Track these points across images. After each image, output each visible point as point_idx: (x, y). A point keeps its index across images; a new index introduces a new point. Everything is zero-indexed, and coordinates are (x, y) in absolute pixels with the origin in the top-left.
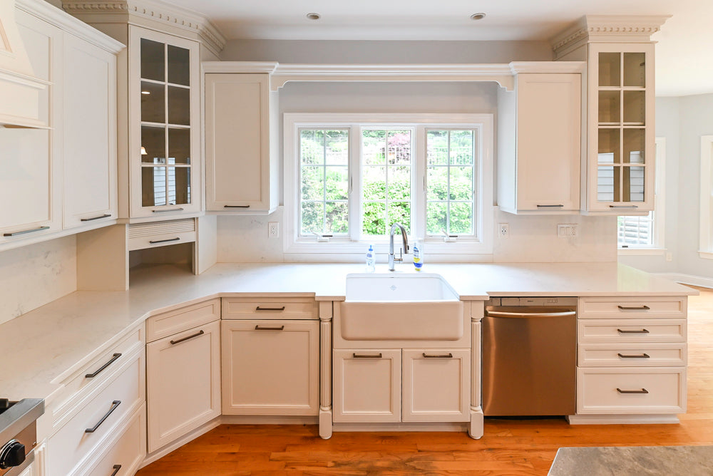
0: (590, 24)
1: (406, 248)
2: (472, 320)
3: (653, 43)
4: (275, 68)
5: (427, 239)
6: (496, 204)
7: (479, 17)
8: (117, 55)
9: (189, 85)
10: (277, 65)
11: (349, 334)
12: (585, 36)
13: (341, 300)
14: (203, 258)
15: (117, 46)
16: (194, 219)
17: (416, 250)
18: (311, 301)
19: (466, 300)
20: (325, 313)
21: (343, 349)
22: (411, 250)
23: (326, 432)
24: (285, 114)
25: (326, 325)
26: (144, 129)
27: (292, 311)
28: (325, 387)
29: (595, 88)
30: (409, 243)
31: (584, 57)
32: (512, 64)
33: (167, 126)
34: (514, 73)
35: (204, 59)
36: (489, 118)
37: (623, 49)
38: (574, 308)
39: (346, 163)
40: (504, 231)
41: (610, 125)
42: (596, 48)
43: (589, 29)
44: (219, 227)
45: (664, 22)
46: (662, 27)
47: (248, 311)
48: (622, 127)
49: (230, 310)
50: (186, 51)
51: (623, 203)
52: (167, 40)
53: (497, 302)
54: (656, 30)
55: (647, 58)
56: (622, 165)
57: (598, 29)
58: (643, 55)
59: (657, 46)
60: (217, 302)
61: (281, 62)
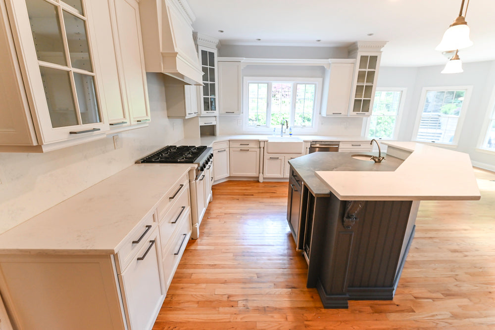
0: (359, 45)
1: (287, 127)
2: (307, 148)
3: (381, 52)
4: (244, 60)
5: (295, 127)
6: (320, 114)
7: (319, 41)
9: (214, 66)
10: (244, 59)
11: (269, 151)
12: (357, 49)
13: (267, 141)
14: (218, 131)
16: (215, 116)
17: (290, 129)
18: (258, 142)
19: (305, 142)
20: (262, 145)
21: (267, 156)
22: (289, 128)
23: (261, 180)
24: (244, 77)
25: (262, 149)
26: (203, 83)
27: (252, 145)
28: (261, 168)
29: (357, 70)
30: (288, 125)
31: (355, 58)
32: (329, 60)
33: (209, 82)
34: (330, 62)
35: (219, 56)
36: (321, 79)
37: (369, 54)
38: (338, 145)
39: (266, 97)
40: (322, 124)
41: (361, 84)
42: (360, 54)
43: (358, 46)
45: (386, 44)
46: (385, 46)
47: (238, 145)
48: (365, 85)
49: (233, 145)
50: (213, 53)
51: (361, 112)
52: (208, 50)
53: (314, 143)
54: (383, 46)
55: (378, 58)
56: (363, 99)
57: (362, 46)
58: (377, 57)
59: (382, 53)
60: (228, 142)
61: (246, 57)
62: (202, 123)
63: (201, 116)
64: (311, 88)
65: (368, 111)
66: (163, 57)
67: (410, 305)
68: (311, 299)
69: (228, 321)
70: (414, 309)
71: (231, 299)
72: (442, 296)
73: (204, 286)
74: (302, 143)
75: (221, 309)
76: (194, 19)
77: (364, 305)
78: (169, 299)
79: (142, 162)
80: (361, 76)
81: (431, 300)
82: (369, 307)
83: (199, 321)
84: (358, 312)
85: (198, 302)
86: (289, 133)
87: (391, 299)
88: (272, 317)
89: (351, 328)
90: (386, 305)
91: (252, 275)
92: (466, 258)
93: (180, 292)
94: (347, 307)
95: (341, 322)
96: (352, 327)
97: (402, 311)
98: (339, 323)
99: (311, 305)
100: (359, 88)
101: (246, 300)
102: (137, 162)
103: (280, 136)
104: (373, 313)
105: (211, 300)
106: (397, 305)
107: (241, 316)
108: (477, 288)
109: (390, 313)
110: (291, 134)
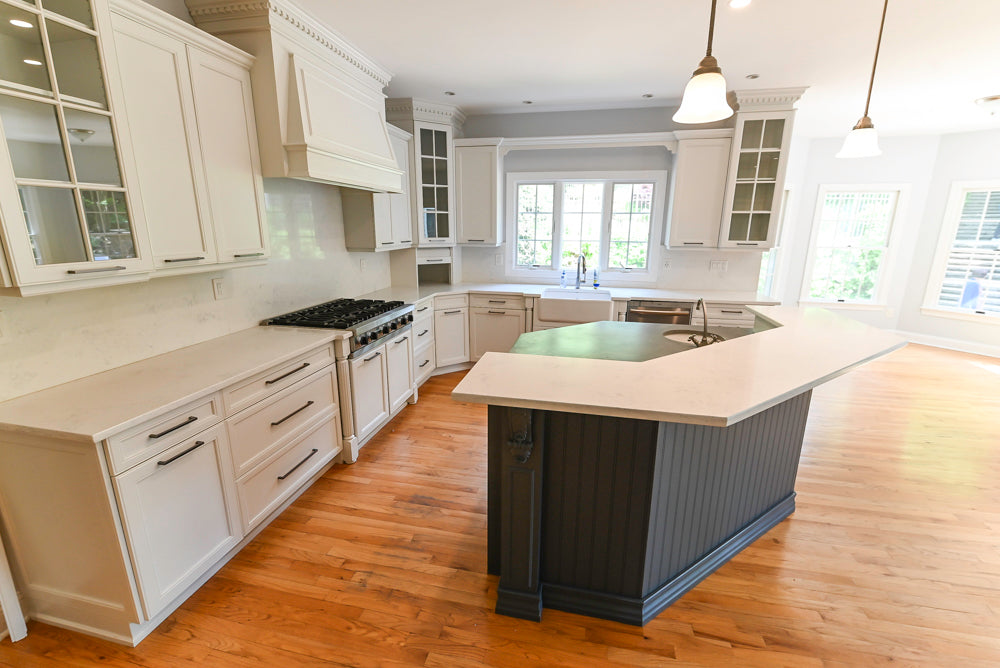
0: (739, 98)
3: (793, 110)
4: (501, 142)
6: (663, 244)
7: (649, 96)
8: (408, 141)
9: (446, 157)
10: (503, 139)
11: (543, 318)
13: (538, 297)
14: (456, 275)
15: (408, 135)
16: (450, 248)
17: (595, 274)
18: (522, 297)
19: (617, 301)
20: (529, 304)
21: (538, 326)
24: (508, 174)
25: (529, 312)
26: (424, 188)
27: (510, 304)
29: (738, 150)
31: (732, 126)
32: (675, 133)
33: (435, 186)
34: (678, 138)
35: (456, 137)
36: (664, 173)
37: (765, 117)
38: (689, 310)
39: (551, 211)
41: (745, 181)
42: (742, 117)
44: (463, 257)
45: (804, 92)
46: (803, 96)
47: (484, 303)
48: (756, 182)
49: (477, 302)
50: (445, 133)
51: (748, 242)
52: (434, 127)
53: (637, 304)
54: (798, 98)
55: (786, 123)
56: (752, 212)
57: (747, 101)
58: (782, 122)
59: (797, 112)
60: (467, 296)
61: (505, 137)
62: (422, 259)
63: (420, 246)
64: (644, 192)
65: (765, 239)
66: (288, 152)
67: (672, 643)
68: (482, 593)
69: (321, 598)
70: (676, 654)
71: (347, 566)
72: (762, 642)
73: (317, 538)
74: (609, 303)
75: (322, 579)
76: (387, 79)
77: (576, 624)
78: (255, 548)
79: (270, 324)
80: (746, 164)
81: (728, 645)
82: (583, 629)
83: (279, 589)
84: (555, 632)
85: (293, 562)
86: (592, 283)
87: (639, 624)
88: (395, 607)
89: (523, 655)
90: (623, 632)
91: (404, 535)
92: (889, 580)
93: (277, 541)
94: (537, 620)
95: (510, 641)
96: (526, 653)
97: (649, 650)
98: (506, 642)
99: (478, 602)
100: (742, 191)
101: (371, 573)
102: (263, 323)
103: (574, 288)
104: (584, 641)
105: (316, 562)
106: (646, 638)
107: (345, 596)
108: (865, 643)
109: (619, 647)
110: (596, 285)
